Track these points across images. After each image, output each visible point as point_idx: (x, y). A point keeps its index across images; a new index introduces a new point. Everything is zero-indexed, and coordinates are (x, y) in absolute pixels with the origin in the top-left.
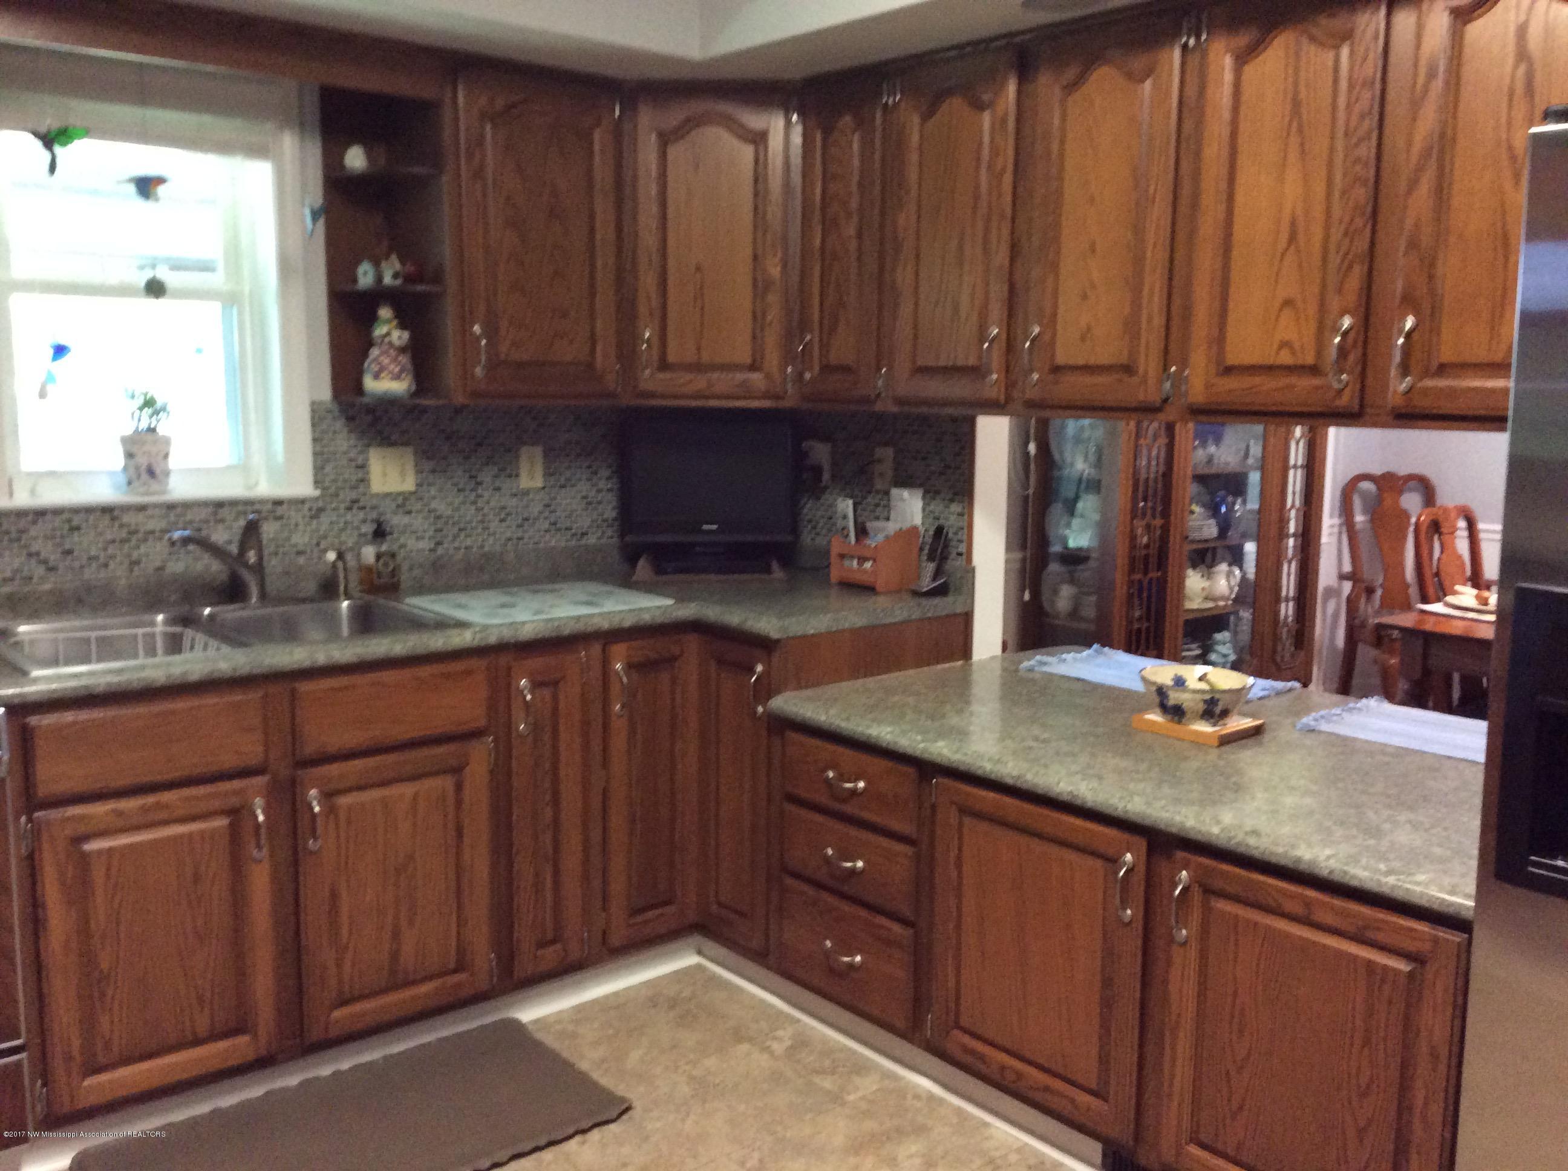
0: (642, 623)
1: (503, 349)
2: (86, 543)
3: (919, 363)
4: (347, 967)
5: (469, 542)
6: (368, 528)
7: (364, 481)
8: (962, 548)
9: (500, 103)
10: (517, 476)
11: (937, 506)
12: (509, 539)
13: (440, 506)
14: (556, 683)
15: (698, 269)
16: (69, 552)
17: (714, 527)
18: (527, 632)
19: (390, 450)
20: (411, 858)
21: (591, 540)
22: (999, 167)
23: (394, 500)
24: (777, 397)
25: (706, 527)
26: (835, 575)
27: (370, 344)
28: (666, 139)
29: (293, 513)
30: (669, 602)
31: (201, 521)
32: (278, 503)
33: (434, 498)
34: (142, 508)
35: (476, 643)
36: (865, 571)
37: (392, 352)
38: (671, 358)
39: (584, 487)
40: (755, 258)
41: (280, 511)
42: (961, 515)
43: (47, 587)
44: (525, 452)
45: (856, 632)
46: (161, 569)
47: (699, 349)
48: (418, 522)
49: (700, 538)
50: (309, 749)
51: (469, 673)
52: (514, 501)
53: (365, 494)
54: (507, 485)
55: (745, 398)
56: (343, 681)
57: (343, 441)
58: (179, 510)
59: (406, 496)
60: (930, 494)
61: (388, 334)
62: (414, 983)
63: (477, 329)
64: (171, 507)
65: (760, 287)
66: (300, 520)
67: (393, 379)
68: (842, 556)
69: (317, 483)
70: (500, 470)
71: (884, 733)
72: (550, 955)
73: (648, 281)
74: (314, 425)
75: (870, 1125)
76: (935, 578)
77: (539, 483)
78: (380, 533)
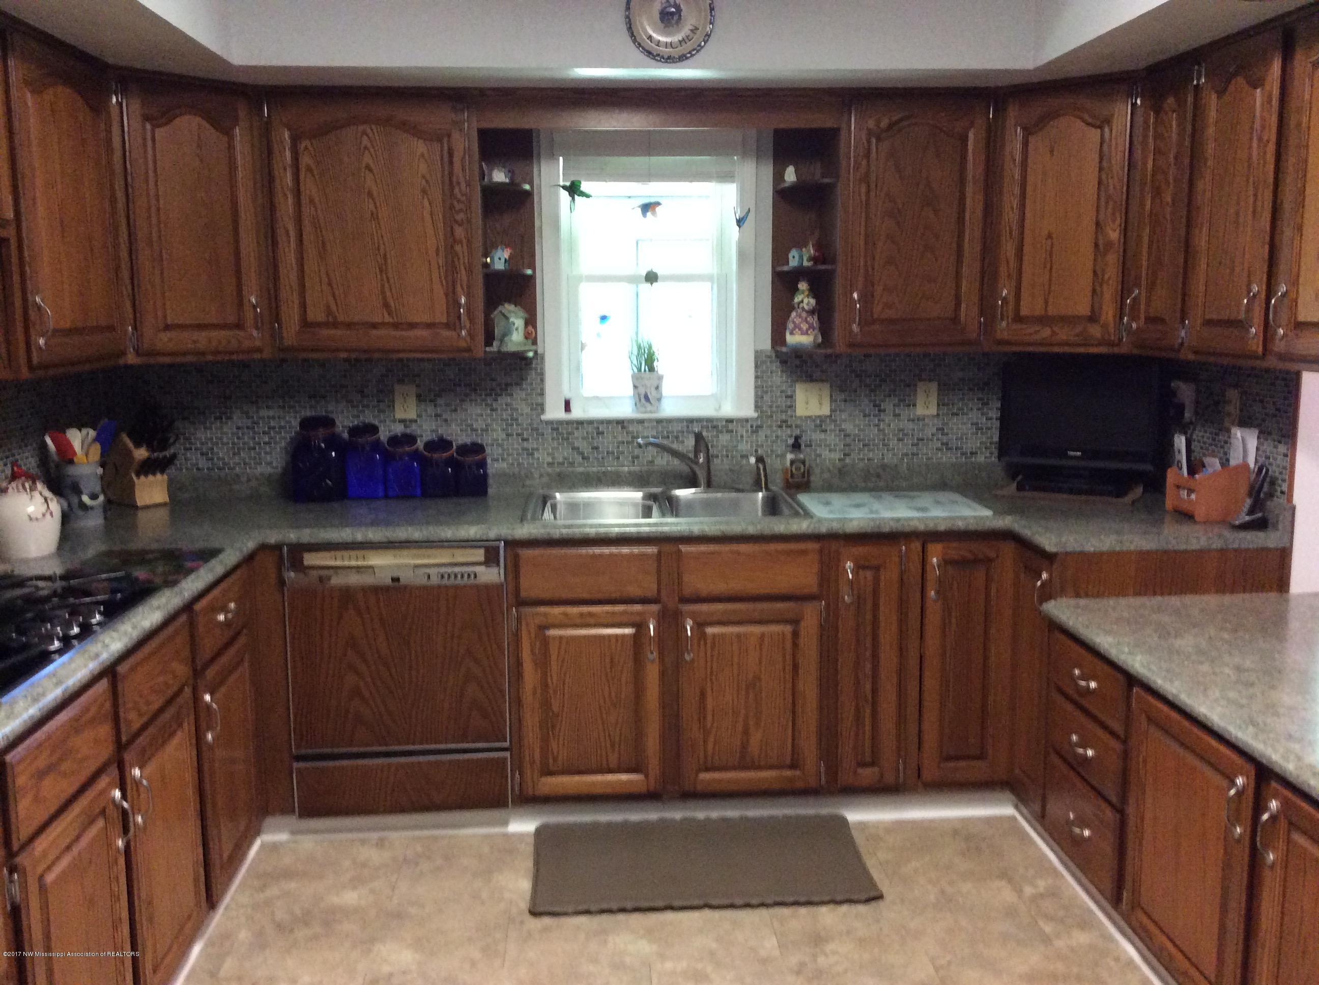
0: (955, 528)
1: (877, 309)
2: (607, 442)
3: (1207, 317)
4: (710, 746)
5: (871, 455)
6: (791, 441)
7: (792, 407)
8: (1285, 487)
9: (884, 123)
10: (915, 405)
11: (1268, 447)
12: (907, 455)
13: (848, 427)
14: (877, 569)
15: (1050, 236)
16: (597, 448)
17: (1079, 454)
18: (852, 527)
19: (811, 384)
20: (757, 678)
21: (981, 459)
22: (1265, 138)
23: (814, 421)
24: (1111, 344)
25: (1072, 453)
26: (1169, 503)
27: (792, 308)
28: (1028, 132)
29: (740, 428)
30: (988, 513)
31: (678, 432)
32: (730, 421)
33: (845, 421)
34: (641, 422)
35: (810, 531)
36: (1190, 501)
37: (804, 315)
38: (1024, 311)
39: (974, 415)
40: (1098, 224)
41: (730, 426)
42: (1286, 455)
43: (581, 469)
44: (921, 387)
45: (1143, 555)
46: (652, 462)
47: (1046, 302)
48: (832, 438)
49: (1064, 462)
50: (687, 591)
51: (804, 552)
52: (911, 425)
53: (792, 416)
54: (905, 413)
55: (1085, 345)
56: (712, 547)
57: (778, 378)
58: (665, 424)
59: (822, 418)
60: (1263, 434)
61: (802, 301)
62: (759, 768)
63: (855, 295)
64: (659, 421)
65: (1100, 249)
66: (744, 434)
67: (802, 334)
68: (1178, 487)
69: (757, 407)
70: (900, 400)
71: (1105, 641)
72: (868, 774)
73: (1008, 249)
74: (756, 367)
75: (1060, 967)
76: (1251, 512)
77: (933, 410)
78: (796, 446)
